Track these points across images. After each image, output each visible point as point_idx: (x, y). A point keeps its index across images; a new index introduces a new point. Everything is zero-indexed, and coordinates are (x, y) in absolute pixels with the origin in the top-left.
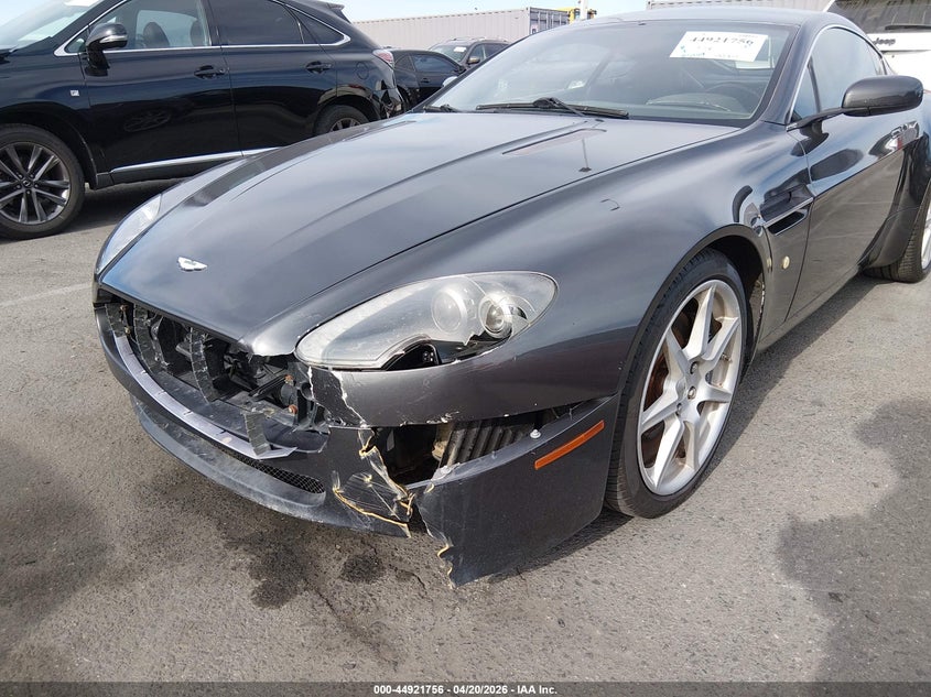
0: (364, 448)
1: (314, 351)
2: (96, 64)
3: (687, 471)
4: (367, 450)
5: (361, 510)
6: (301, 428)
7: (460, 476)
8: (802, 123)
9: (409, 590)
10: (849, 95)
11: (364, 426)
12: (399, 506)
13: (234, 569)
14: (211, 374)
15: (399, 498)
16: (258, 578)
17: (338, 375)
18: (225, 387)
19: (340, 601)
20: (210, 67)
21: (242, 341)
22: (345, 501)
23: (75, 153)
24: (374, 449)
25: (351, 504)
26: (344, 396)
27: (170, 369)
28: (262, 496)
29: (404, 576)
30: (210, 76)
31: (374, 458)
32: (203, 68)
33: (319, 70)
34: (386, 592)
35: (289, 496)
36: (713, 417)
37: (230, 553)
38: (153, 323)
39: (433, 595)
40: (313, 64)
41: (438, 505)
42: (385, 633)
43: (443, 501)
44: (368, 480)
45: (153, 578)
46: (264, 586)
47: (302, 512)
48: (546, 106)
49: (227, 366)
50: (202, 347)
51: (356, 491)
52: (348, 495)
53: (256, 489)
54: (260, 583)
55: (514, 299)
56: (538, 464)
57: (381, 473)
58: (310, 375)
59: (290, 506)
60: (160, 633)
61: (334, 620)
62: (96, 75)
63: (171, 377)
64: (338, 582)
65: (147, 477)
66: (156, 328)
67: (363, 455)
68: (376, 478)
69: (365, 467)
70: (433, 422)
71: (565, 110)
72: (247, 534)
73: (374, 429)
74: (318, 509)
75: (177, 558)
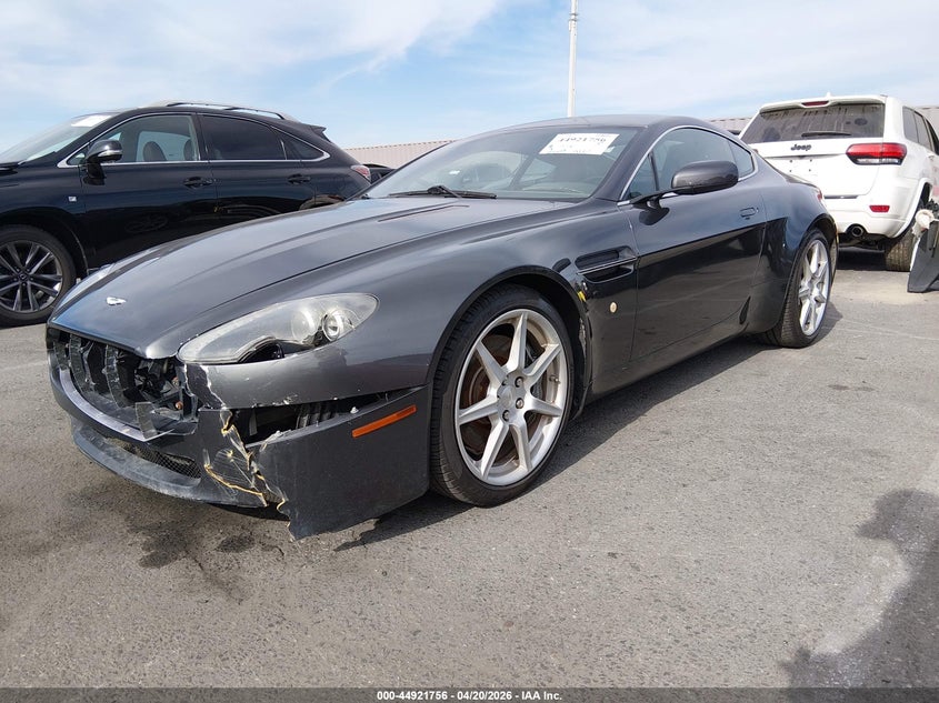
0: (225, 427)
1: (190, 353)
2: (93, 174)
3: (521, 471)
4: (228, 428)
5: (228, 484)
6: (185, 421)
7: (287, 438)
8: (634, 200)
9: (271, 556)
10: (676, 177)
11: (225, 408)
12: (256, 478)
13: (131, 545)
14: (123, 386)
15: (256, 471)
16: (149, 550)
17: (205, 368)
18: (133, 396)
19: (210, 565)
20: (198, 178)
21: (138, 349)
22: (213, 475)
23: (71, 254)
24: (233, 427)
25: (220, 479)
26: (209, 385)
27: (96, 388)
28: (157, 483)
29: (266, 548)
30: (197, 185)
31: (233, 436)
32: (191, 179)
33: (299, 182)
34: (250, 559)
35: (177, 481)
36: (547, 429)
37: (130, 536)
38: (84, 350)
39: (288, 559)
40: (294, 176)
41: (272, 461)
42: (239, 583)
43: (275, 458)
44: (230, 455)
45: (63, 551)
46: (152, 556)
47: (186, 493)
48: (437, 191)
49: (138, 383)
50: (115, 361)
51: (222, 466)
52: (217, 470)
53: (152, 478)
54: (149, 554)
55: (346, 311)
56: (355, 433)
57: (239, 449)
58: (186, 370)
59: (177, 489)
60: (59, 583)
61: (202, 575)
62: (94, 184)
63: (97, 394)
64: (213, 552)
65: (77, 489)
66: (86, 355)
67: (224, 433)
68: (236, 453)
69: (226, 444)
70: (277, 404)
71: (449, 194)
72: (148, 524)
73: (233, 411)
74: (196, 489)
75: (89, 539)
